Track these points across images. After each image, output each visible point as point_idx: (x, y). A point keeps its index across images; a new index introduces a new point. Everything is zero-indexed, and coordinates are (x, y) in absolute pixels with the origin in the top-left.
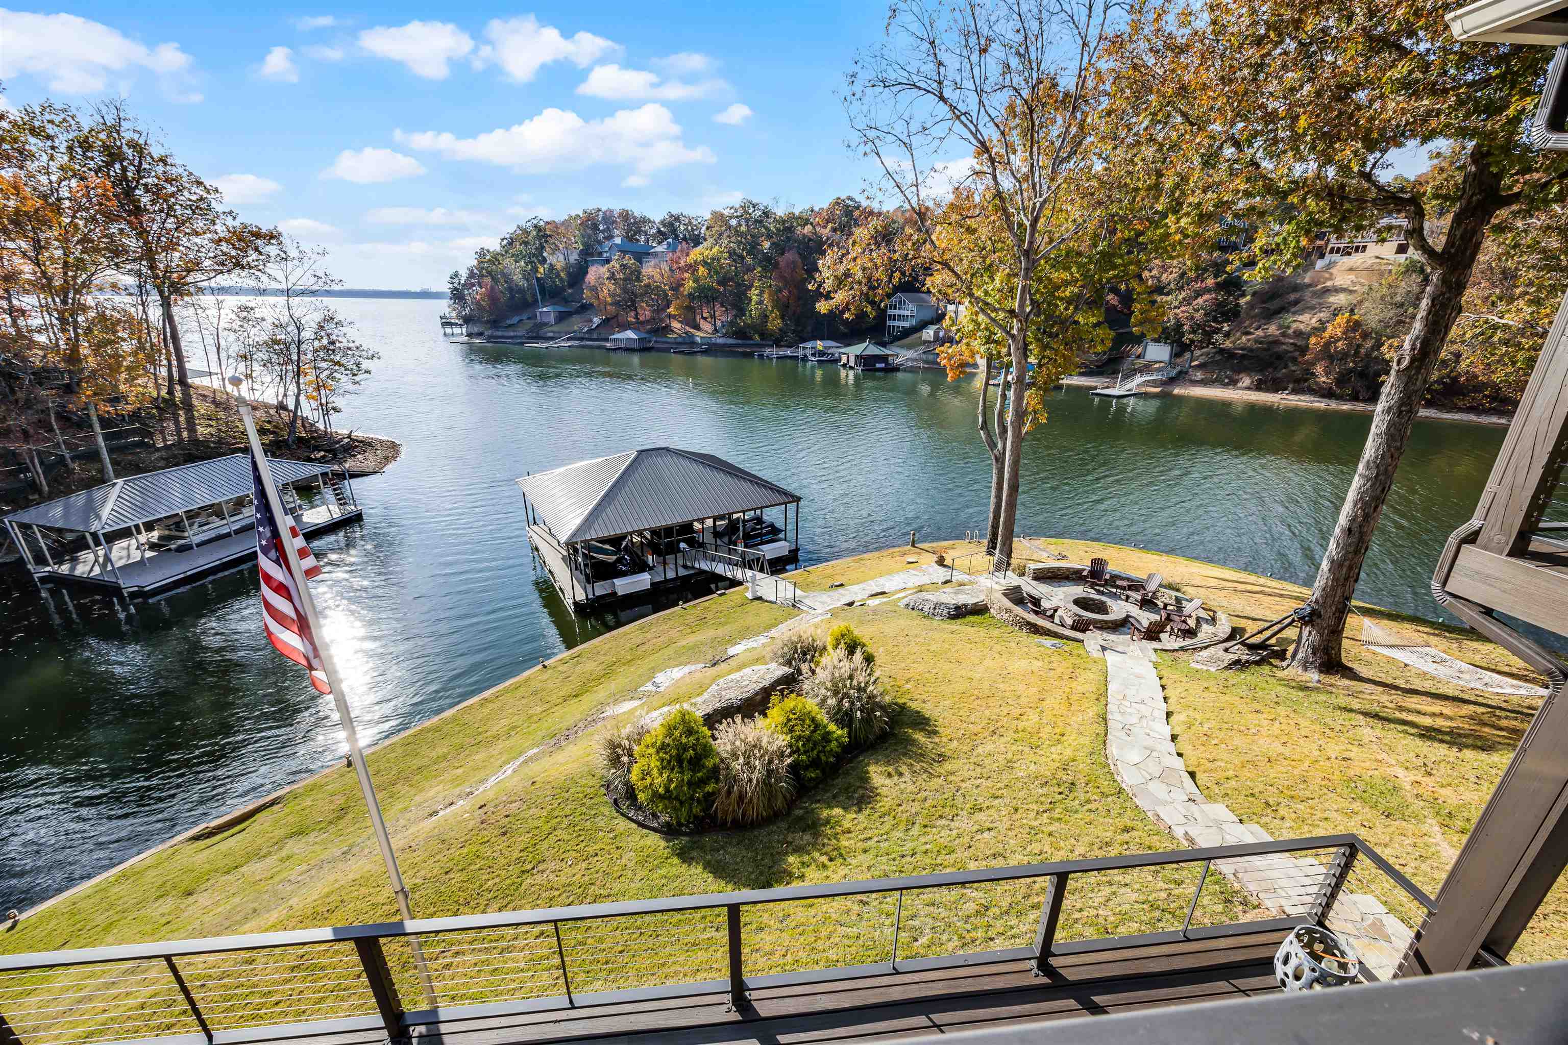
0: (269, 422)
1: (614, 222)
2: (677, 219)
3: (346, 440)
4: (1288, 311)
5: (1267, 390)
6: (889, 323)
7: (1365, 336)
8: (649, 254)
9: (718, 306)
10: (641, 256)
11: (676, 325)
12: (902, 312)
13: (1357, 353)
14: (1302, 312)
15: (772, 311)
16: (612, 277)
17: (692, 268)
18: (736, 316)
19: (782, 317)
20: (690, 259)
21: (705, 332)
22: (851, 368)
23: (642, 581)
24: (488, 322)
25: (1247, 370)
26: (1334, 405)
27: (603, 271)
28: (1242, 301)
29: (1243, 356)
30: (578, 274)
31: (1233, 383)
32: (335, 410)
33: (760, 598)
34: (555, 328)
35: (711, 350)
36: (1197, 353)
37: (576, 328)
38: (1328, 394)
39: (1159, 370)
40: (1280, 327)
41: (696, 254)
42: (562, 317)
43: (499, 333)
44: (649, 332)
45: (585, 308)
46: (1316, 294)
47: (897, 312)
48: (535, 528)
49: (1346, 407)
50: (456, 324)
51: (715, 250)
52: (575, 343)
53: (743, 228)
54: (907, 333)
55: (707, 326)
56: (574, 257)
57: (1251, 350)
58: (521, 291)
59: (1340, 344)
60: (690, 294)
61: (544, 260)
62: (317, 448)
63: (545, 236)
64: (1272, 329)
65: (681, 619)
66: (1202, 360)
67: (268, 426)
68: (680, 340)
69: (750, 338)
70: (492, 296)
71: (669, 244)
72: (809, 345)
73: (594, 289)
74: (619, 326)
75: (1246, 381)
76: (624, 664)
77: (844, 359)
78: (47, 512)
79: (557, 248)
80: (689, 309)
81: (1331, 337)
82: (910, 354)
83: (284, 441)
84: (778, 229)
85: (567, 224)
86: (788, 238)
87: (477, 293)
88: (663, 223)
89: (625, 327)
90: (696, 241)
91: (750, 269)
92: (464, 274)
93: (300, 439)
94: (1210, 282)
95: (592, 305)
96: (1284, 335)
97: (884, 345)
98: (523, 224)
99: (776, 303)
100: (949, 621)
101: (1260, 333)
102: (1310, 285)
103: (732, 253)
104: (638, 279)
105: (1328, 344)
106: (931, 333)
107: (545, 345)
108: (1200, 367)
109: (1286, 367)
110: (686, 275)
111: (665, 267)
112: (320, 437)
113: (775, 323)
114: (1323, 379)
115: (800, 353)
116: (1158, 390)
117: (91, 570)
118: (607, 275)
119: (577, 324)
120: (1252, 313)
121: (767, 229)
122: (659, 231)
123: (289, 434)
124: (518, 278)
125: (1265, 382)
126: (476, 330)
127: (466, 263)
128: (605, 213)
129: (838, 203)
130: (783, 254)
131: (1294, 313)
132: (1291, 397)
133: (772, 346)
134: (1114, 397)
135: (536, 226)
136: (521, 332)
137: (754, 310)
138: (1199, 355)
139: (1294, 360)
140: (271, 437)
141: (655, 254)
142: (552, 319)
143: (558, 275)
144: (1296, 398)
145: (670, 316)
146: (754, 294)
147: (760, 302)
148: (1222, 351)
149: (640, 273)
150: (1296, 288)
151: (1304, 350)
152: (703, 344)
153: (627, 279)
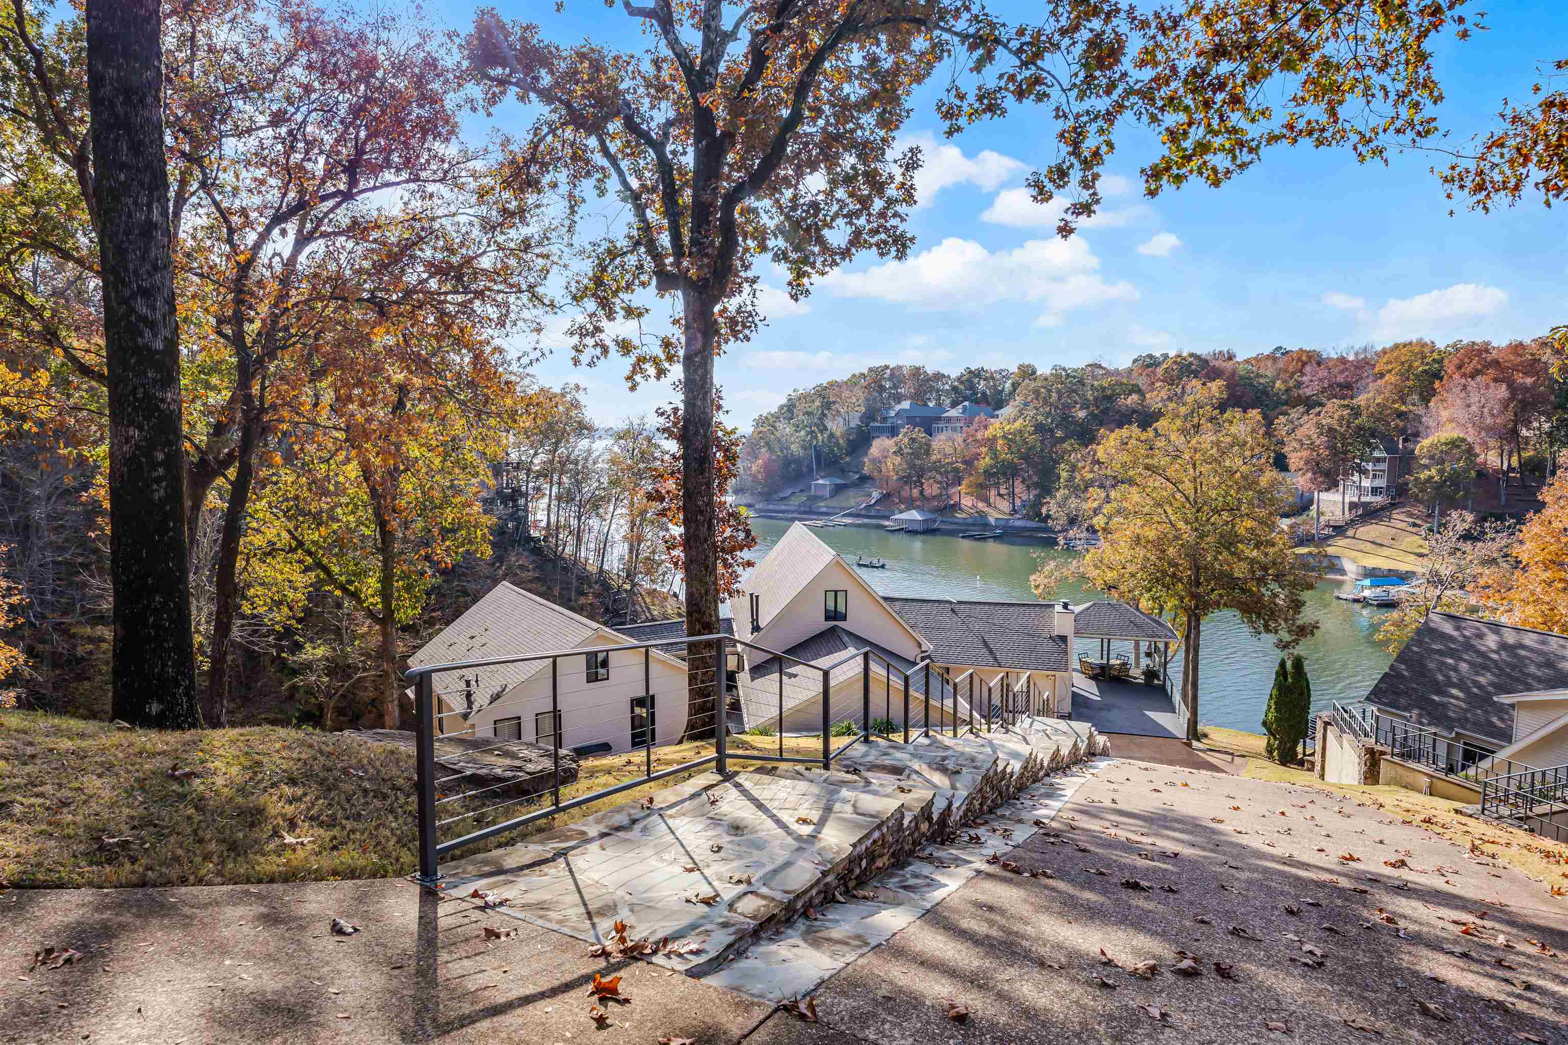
1: (904, 381)
2: (978, 373)
8: (939, 419)
9: (1017, 483)
10: (932, 424)
11: (966, 503)
16: (899, 451)
17: (990, 443)
20: (989, 433)
21: (1001, 510)
24: (760, 494)
27: (890, 444)
30: (859, 443)
34: (830, 503)
35: (1006, 534)
37: (853, 503)
41: (996, 427)
42: (838, 490)
43: (771, 507)
44: (934, 511)
45: (864, 479)
51: (1018, 423)
52: (851, 520)
53: (1054, 396)
55: (1003, 505)
56: (855, 422)
58: (797, 461)
60: (986, 470)
61: (826, 427)
63: (829, 401)
68: (970, 521)
70: (767, 469)
71: (965, 408)
73: (877, 462)
74: (900, 503)
79: (839, 413)
80: (985, 485)
84: (1096, 398)
85: (854, 381)
87: (752, 463)
88: (959, 379)
89: (910, 504)
90: (998, 403)
91: (1060, 442)
95: (871, 477)
98: (807, 388)
103: (1038, 427)
104: (928, 453)
107: (820, 523)
110: (983, 450)
111: (959, 438)
118: (894, 448)
119: (855, 500)
121: (1081, 396)
122: (954, 390)
124: (796, 448)
126: (745, 501)
128: (893, 370)
135: (819, 389)
136: (793, 505)
141: (949, 420)
142: (827, 492)
143: (837, 444)
145: (960, 493)
149: (929, 447)
152: (996, 527)
153: (916, 454)
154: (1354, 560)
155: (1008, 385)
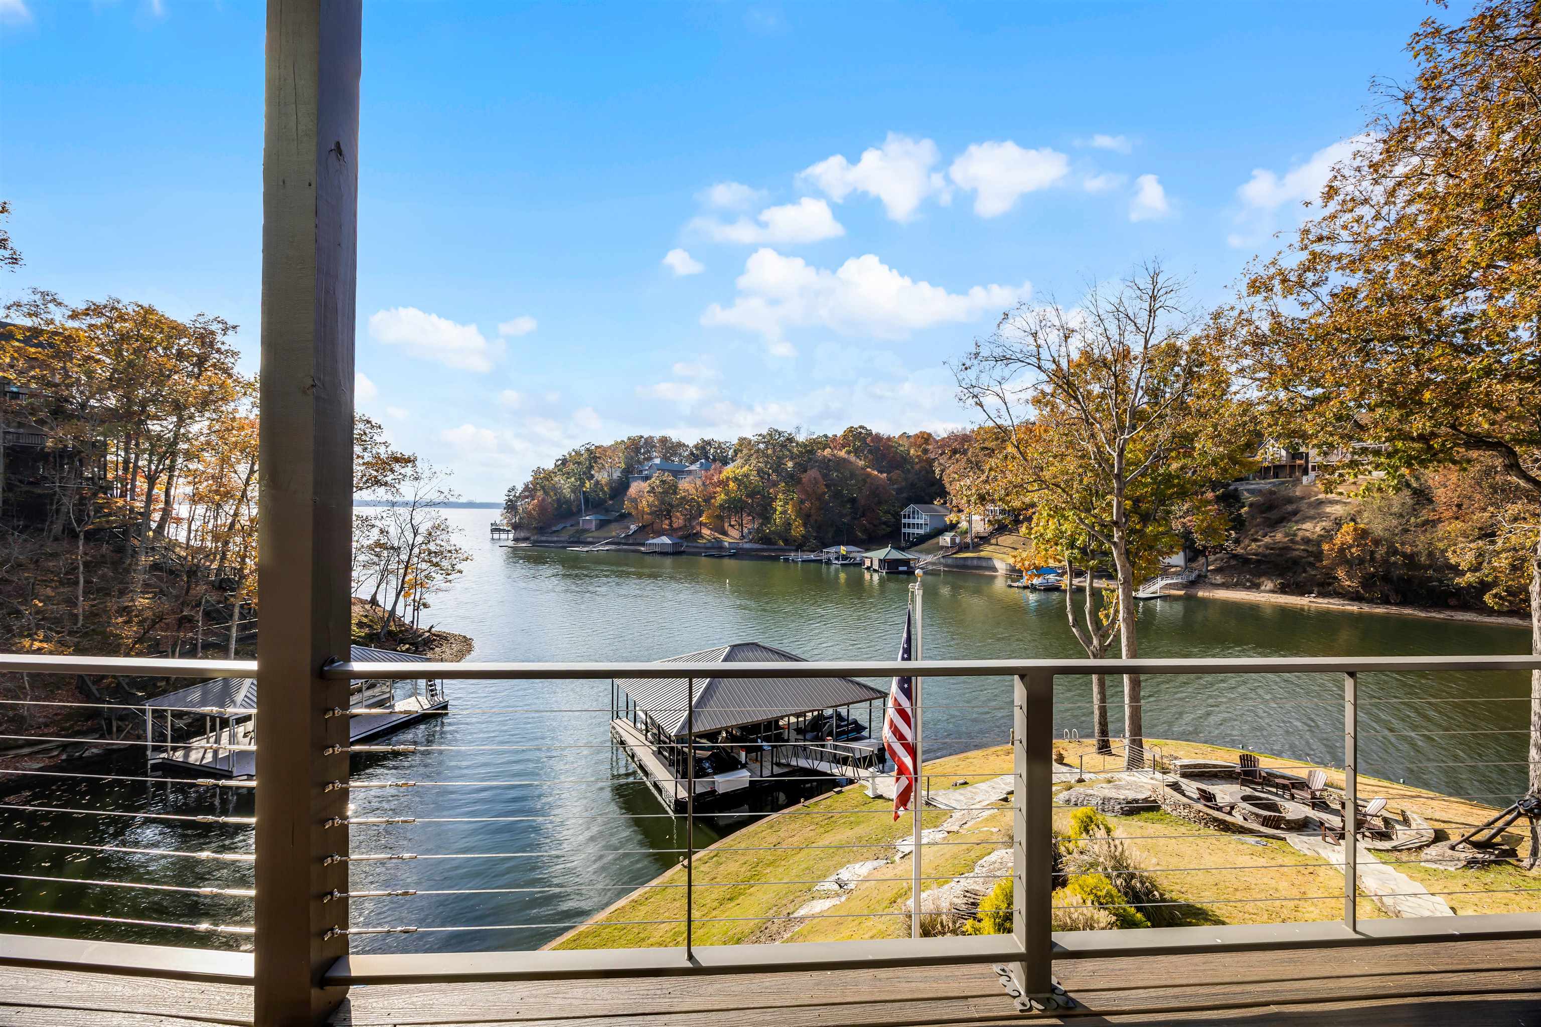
0: (366, 616)
1: (655, 446)
2: (709, 443)
3: (427, 634)
4: (1289, 521)
5: (1292, 593)
6: (903, 530)
7: (1377, 542)
8: (683, 472)
9: (745, 515)
10: (678, 473)
11: (706, 532)
12: (916, 521)
13: (1373, 559)
14: (1305, 519)
15: (795, 520)
16: (652, 490)
17: (724, 483)
18: (762, 524)
19: (805, 525)
20: (723, 476)
21: (732, 537)
22: (875, 571)
23: (740, 779)
24: (535, 529)
25: (1267, 574)
26: (1366, 608)
27: (645, 486)
28: (1243, 511)
29: (1258, 561)
30: (620, 488)
31: (1256, 587)
32: (425, 606)
33: (880, 797)
34: (595, 534)
35: (738, 554)
36: (1211, 558)
37: (614, 534)
38: (1356, 597)
39: (1177, 574)
40: (1287, 535)
41: (729, 471)
42: (602, 524)
43: (544, 538)
44: (681, 538)
45: (624, 517)
46: (1310, 505)
47: (911, 521)
48: (618, 721)
49: (1380, 610)
50: (504, 530)
51: (746, 468)
52: (613, 547)
53: (770, 452)
54: (923, 539)
55: (735, 533)
56: (616, 475)
57: (1265, 556)
58: (568, 502)
59: (1353, 550)
60: (721, 505)
61: (592, 476)
62: (403, 641)
63: (595, 458)
64: (1279, 536)
65: (808, 818)
66: (1218, 564)
67: (365, 620)
68: (709, 545)
69: (775, 544)
70: (542, 507)
71: (701, 464)
72: (833, 549)
73: (634, 501)
74: (653, 532)
75: (1269, 585)
76: (769, 865)
77: (868, 563)
78: (185, 697)
79: (603, 467)
80: (720, 518)
81: (1343, 544)
82: (930, 558)
83: (378, 634)
84: (800, 452)
85: (615, 447)
86: (810, 459)
87: (531, 505)
88: (696, 447)
89: (660, 533)
90: (725, 462)
91: (775, 484)
92: (520, 488)
93: (390, 633)
94: (1210, 495)
95: (630, 514)
96: (1292, 541)
97: (903, 549)
98: (577, 448)
99: (799, 512)
100: (1123, 817)
101: (1267, 539)
102: (1302, 498)
103: (760, 471)
104: (675, 493)
105: (1342, 550)
106: (948, 539)
107: (586, 549)
108: (1218, 571)
109: (1305, 571)
110: (718, 489)
111: (699, 483)
112: (406, 630)
113: (798, 530)
114: (1348, 583)
115: (824, 557)
116: (1182, 593)
117: (203, 757)
118: (648, 489)
119: (616, 531)
120: (1255, 522)
121: (790, 451)
122: (692, 453)
123: (383, 628)
124: (567, 492)
125: (1288, 586)
126: (522, 535)
127: (521, 479)
128: (646, 439)
129: (851, 431)
130: (805, 471)
131: (1297, 522)
132: (1320, 600)
133: (797, 550)
134: (1141, 599)
135: (588, 450)
136: (564, 536)
137: (777, 518)
138: (1213, 562)
139: (1312, 565)
140: (367, 630)
141: (690, 472)
142: (593, 526)
143: (602, 490)
144: (1326, 601)
145: (701, 524)
146: (778, 506)
147: (784, 512)
148: (1235, 556)
149: (676, 487)
150: (1290, 500)
151: (1319, 555)
152: (730, 549)
153: (665, 492)
154: (1002, 560)
155: (731, 453)
